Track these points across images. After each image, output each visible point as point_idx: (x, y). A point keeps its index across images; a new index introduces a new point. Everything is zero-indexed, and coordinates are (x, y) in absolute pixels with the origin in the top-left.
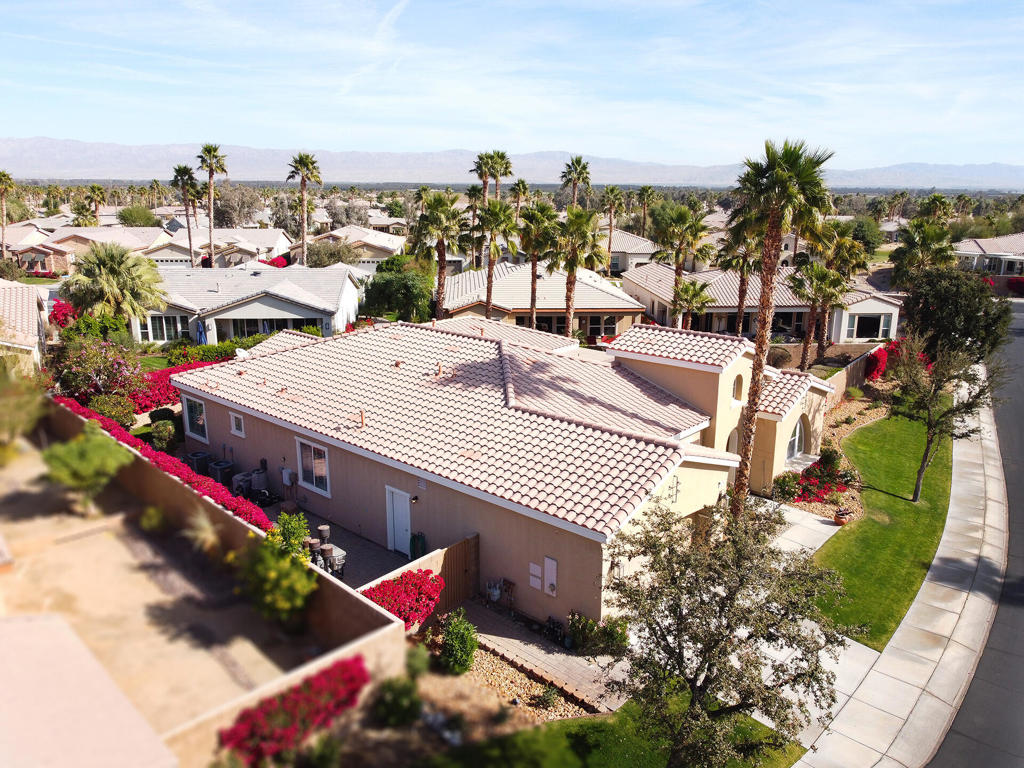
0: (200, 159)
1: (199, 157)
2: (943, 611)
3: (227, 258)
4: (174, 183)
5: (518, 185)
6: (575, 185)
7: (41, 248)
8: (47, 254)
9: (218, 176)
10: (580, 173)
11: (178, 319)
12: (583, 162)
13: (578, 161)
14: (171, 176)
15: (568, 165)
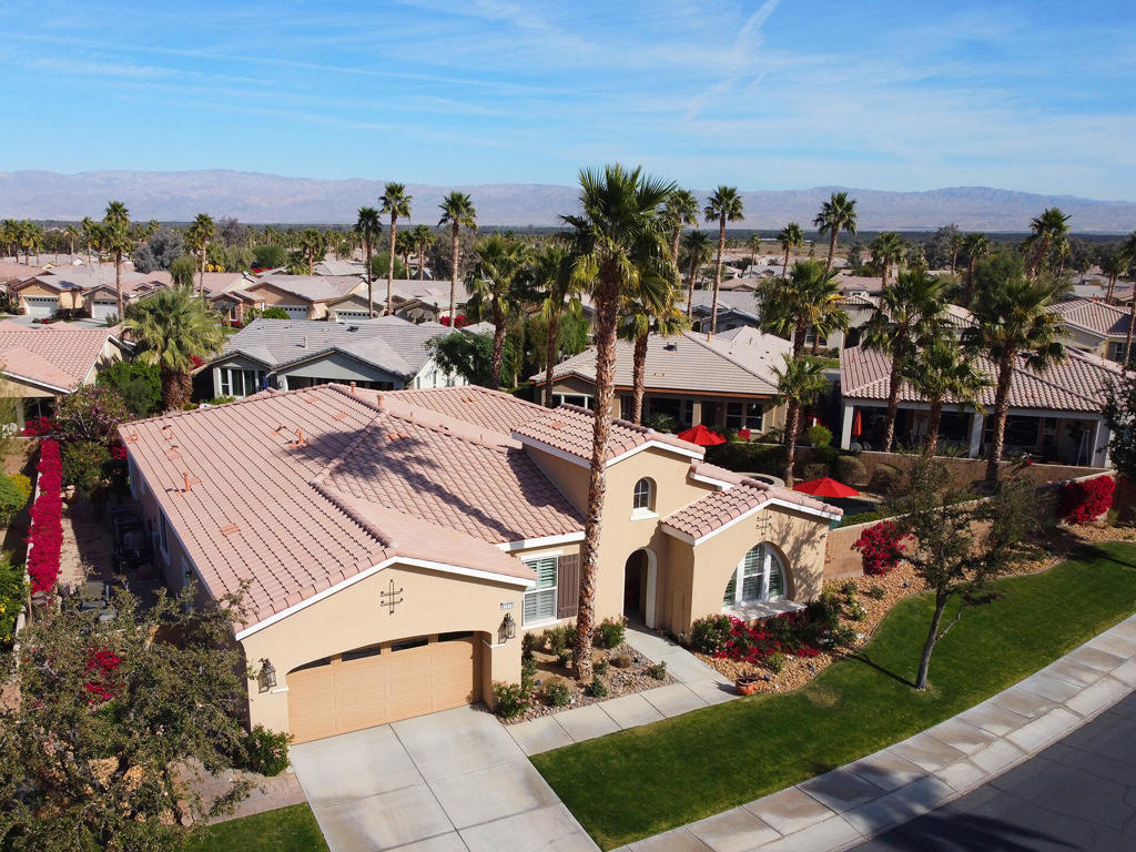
0: (383, 201)
1: (382, 198)
2: (766, 825)
3: (409, 312)
4: (358, 228)
5: (787, 231)
6: (834, 231)
7: (232, 296)
8: (237, 303)
9: (401, 221)
10: (842, 216)
11: (256, 375)
12: (848, 200)
13: (840, 200)
14: (355, 219)
15: (827, 205)
